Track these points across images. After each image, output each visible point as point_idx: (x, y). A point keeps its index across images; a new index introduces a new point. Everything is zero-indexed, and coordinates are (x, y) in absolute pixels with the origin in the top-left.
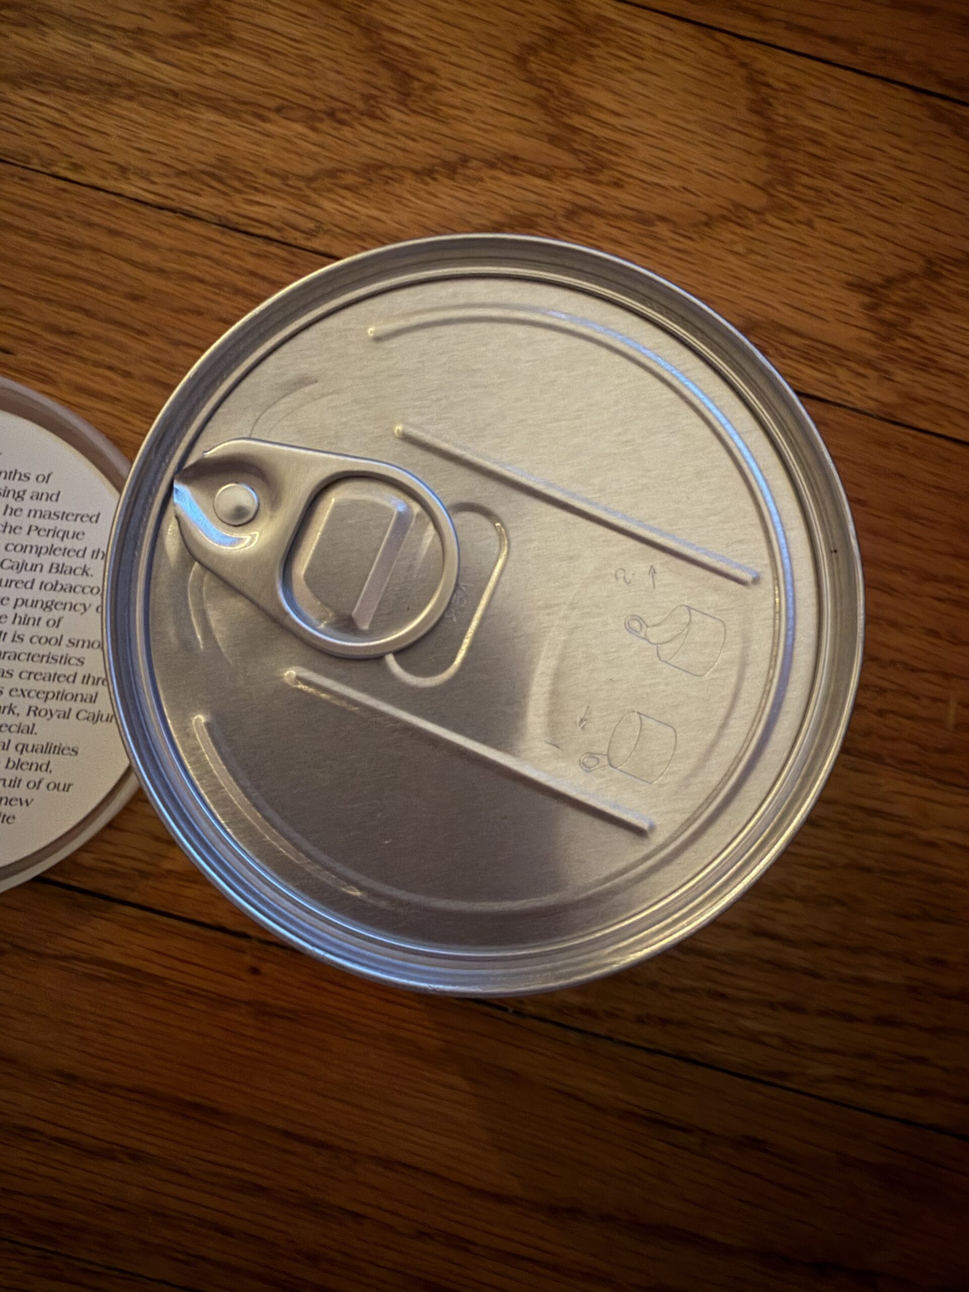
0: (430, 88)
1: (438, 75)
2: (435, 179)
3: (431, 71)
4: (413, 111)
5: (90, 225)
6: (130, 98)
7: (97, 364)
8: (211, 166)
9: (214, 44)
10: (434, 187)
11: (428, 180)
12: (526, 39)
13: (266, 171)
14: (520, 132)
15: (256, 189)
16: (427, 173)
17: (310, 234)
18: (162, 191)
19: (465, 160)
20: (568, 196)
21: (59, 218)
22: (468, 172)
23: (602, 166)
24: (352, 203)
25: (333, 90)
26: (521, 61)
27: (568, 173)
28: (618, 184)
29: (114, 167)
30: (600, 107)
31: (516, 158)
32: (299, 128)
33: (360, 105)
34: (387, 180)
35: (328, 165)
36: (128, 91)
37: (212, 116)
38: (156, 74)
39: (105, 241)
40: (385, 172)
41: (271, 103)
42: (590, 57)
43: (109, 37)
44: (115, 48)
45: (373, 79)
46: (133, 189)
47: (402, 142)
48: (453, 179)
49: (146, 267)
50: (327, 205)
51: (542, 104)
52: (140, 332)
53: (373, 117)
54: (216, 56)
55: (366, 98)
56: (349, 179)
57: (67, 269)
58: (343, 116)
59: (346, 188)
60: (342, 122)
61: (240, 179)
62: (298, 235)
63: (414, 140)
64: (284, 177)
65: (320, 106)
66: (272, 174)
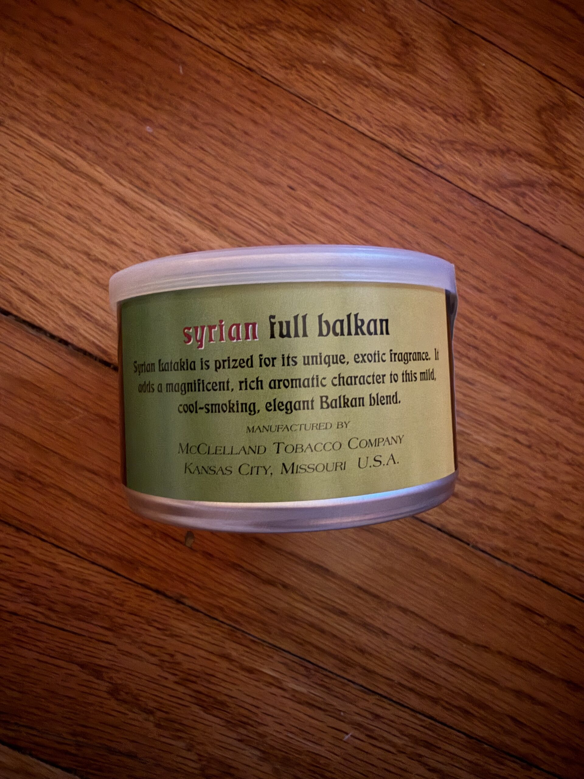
0: (499, 115)
1: (503, 111)
2: (495, 156)
3: (500, 108)
4: (490, 124)
5: (340, 139)
6: (366, 86)
7: (333, 204)
8: (399, 126)
9: (408, 71)
10: (495, 160)
11: (493, 156)
12: (543, 104)
13: (423, 134)
14: (534, 144)
15: (417, 141)
16: (492, 152)
17: (437, 167)
18: (376, 132)
19: (509, 150)
20: (551, 177)
21: (326, 133)
22: (510, 156)
23: (566, 167)
24: (458, 158)
25: (457, 106)
26: (539, 112)
27: (552, 167)
28: (571, 177)
29: (355, 116)
30: (569, 142)
31: (530, 155)
32: (441, 119)
33: (468, 115)
34: (475, 151)
35: (450, 138)
36: (366, 83)
37: (401, 103)
38: (379, 78)
39: (346, 148)
40: (473, 147)
41: (430, 105)
42: (568, 119)
43: (362, 57)
44: (364, 63)
45: (476, 106)
46: (361, 127)
47: (483, 136)
48: (503, 158)
49: (361, 164)
50: (447, 156)
51: (544, 134)
52: (355, 194)
53: (473, 122)
54: (408, 77)
55: (471, 112)
56: (459, 147)
57: (326, 157)
58: (459, 118)
59: (457, 150)
60: (459, 121)
61: (410, 134)
62: (432, 166)
63: (489, 136)
64: (430, 138)
65: (451, 111)
66: (425, 136)
